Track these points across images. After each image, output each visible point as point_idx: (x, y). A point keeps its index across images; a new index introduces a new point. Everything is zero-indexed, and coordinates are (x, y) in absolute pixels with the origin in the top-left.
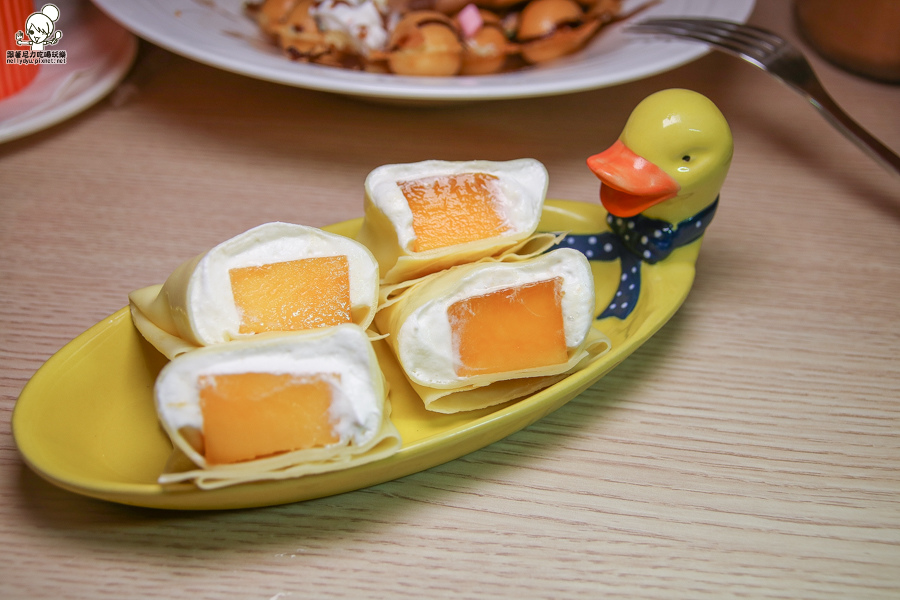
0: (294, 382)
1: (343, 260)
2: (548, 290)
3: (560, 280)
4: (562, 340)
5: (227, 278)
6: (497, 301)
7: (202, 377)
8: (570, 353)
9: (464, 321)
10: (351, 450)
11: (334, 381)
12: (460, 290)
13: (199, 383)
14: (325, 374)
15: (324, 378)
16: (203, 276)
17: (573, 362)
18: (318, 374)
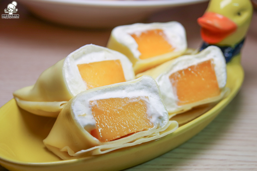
0: (130, 101)
1: (118, 61)
2: (208, 65)
3: (212, 60)
4: (216, 85)
5: (77, 68)
6: (187, 72)
7: (92, 102)
8: (221, 90)
9: (177, 81)
10: (159, 130)
11: (146, 100)
12: (171, 69)
13: (90, 104)
14: (142, 97)
15: (142, 98)
16: (68, 67)
17: (222, 95)
18: (139, 97)
